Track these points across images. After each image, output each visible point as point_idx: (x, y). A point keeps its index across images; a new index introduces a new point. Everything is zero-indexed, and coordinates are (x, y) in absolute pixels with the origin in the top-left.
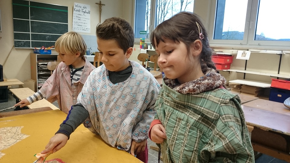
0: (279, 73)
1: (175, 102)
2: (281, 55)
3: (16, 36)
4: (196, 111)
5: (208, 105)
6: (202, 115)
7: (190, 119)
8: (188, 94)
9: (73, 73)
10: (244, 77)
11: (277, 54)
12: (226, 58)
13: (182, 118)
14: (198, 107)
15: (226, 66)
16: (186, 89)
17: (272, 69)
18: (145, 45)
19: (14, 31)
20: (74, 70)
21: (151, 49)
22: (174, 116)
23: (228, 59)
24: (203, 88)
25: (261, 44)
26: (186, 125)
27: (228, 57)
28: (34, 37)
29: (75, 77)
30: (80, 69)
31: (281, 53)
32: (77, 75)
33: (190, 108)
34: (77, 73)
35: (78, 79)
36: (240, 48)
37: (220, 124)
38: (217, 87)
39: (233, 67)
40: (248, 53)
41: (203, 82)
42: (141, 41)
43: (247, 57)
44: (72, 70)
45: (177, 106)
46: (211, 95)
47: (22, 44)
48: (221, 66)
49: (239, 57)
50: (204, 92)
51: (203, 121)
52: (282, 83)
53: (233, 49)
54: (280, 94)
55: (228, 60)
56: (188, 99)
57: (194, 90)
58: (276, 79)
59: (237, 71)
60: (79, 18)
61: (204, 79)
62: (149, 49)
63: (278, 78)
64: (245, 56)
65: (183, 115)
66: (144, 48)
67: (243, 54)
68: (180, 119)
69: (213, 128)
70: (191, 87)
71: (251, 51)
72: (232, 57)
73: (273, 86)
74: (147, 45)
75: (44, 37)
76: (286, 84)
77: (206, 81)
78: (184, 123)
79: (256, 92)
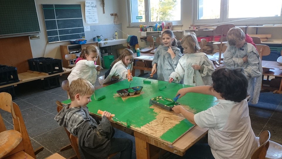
2: (246, 28)
18: (145, 28)
19: (47, 30)
28: (61, 32)
47: (53, 39)
53: (213, 26)
60: (89, 13)
62: (148, 31)
66: (144, 31)
75: (67, 32)
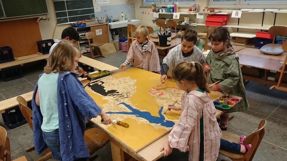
0: (262, 26)
1: (216, 58)
2: (264, 12)
3: (58, 15)
4: (223, 62)
5: (228, 60)
6: (226, 63)
7: (221, 64)
8: (222, 56)
9: (143, 46)
10: (238, 30)
11: (260, 12)
12: (223, 17)
13: (218, 64)
14: (224, 61)
15: (224, 23)
16: (221, 55)
17: (257, 23)
18: (157, 9)
19: (56, 11)
20: (143, 45)
21: (162, 12)
22: (215, 63)
23: (225, 17)
24: (227, 54)
25: (250, 4)
26: (220, 66)
27: (225, 16)
28: (70, 13)
29: (144, 48)
30: (146, 44)
31: (263, 11)
32: (144, 47)
33: (222, 60)
34: (144, 46)
35: (146, 49)
36: (234, 8)
37: (231, 66)
38: (232, 54)
39: (229, 23)
40: (240, 12)
41: (227, 52)
42: (153, 5)
43: (239, 16)
44: (142, 45)
45: (217, 60)
46: (230, 57)
47: (62, 21)
48: (220, 23)
49: (233, 16)
50: (227, 56)
51: (226, 65)
52: (263, 34)
53: (229, 9)
54: (262, 42)
55: (225, 19)
56: (221, 58)
57: (224, 55)
58: (260, 31)
59: (232, 27)
61: (228, 51)
62: (161, 12)
63: (262, 30)
64: (238, 15)
65: (219, 63)
66: (157, 12)
67: (236, 13)
68: (217, 64)
69: (229, 67)
70: (223, 54)
71: (242, 12)
72: (228, 16)
73: (257, 37)
74: (159, 9)
75: (76, 13)
76: (266, 34)
77: (228, 52)
78: (219, 65)
79: (246, 41)
